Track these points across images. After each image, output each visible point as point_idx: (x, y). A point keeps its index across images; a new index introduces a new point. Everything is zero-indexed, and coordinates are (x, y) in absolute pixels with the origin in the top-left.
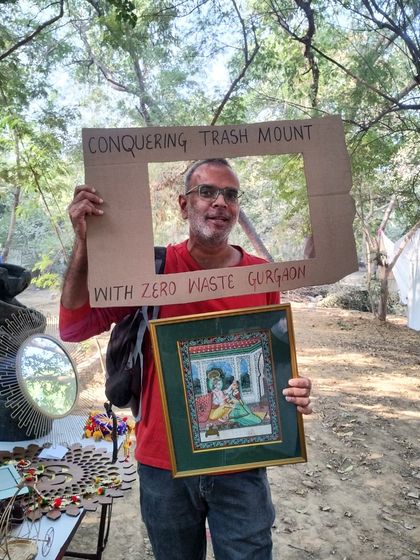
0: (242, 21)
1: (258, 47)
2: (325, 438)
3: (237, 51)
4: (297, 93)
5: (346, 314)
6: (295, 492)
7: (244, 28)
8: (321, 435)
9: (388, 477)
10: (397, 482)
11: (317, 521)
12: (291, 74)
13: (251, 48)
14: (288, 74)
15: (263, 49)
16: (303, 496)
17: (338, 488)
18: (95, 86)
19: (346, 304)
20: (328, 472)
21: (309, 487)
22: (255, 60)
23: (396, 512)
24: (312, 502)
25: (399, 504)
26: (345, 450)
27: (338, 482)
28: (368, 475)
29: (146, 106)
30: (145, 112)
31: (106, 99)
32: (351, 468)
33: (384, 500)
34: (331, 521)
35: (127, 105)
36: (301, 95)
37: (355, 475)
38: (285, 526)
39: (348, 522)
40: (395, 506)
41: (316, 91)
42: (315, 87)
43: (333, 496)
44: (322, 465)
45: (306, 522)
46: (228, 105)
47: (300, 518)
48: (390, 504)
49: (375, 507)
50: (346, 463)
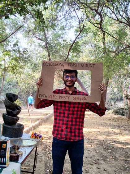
0: (79, 18)
1: (84, 26)
2: (102, 151)
3: (77, 28)
4: (98, 40)
5: (116, 116)
6: (90, 164)
7: (79, 21)
8: (101, 151)
9: (120, 162)
10: (122, 163)
11: (95, 171)
12: (95, 35)
13: (82, 27)
14: (94, 35)
15: (86, 27)
16: (92, 165)
17: (103, 164)
18: (30, 38)
19: (116, 113)
20: (101, 160)
21: (94, 163)
22: (83, 30)
23: (120, 170)
24: (95, 166)
25: (121, 168)
26: (108, 155)
27: (104, 162)
28: (114, 161)
29: (47, 45)
30: (47, 47)
31: (34, 42)
32: (109, 159)
33: (117, 167)
34: (100, 171)
35: (41, 44)
36: (99, 41)
37: (110, 161)
38: (86, 171)
39: (105, 172)
40: (120, 169)
41: (104, 40)
42: (104, 38)
43: (101, 165)
44: (99, 158)
45: (92, 171)
46: (74, 45)
47: (90, 170)
48: (119, 168)
49: (114, 169)
50: (107, 158)
